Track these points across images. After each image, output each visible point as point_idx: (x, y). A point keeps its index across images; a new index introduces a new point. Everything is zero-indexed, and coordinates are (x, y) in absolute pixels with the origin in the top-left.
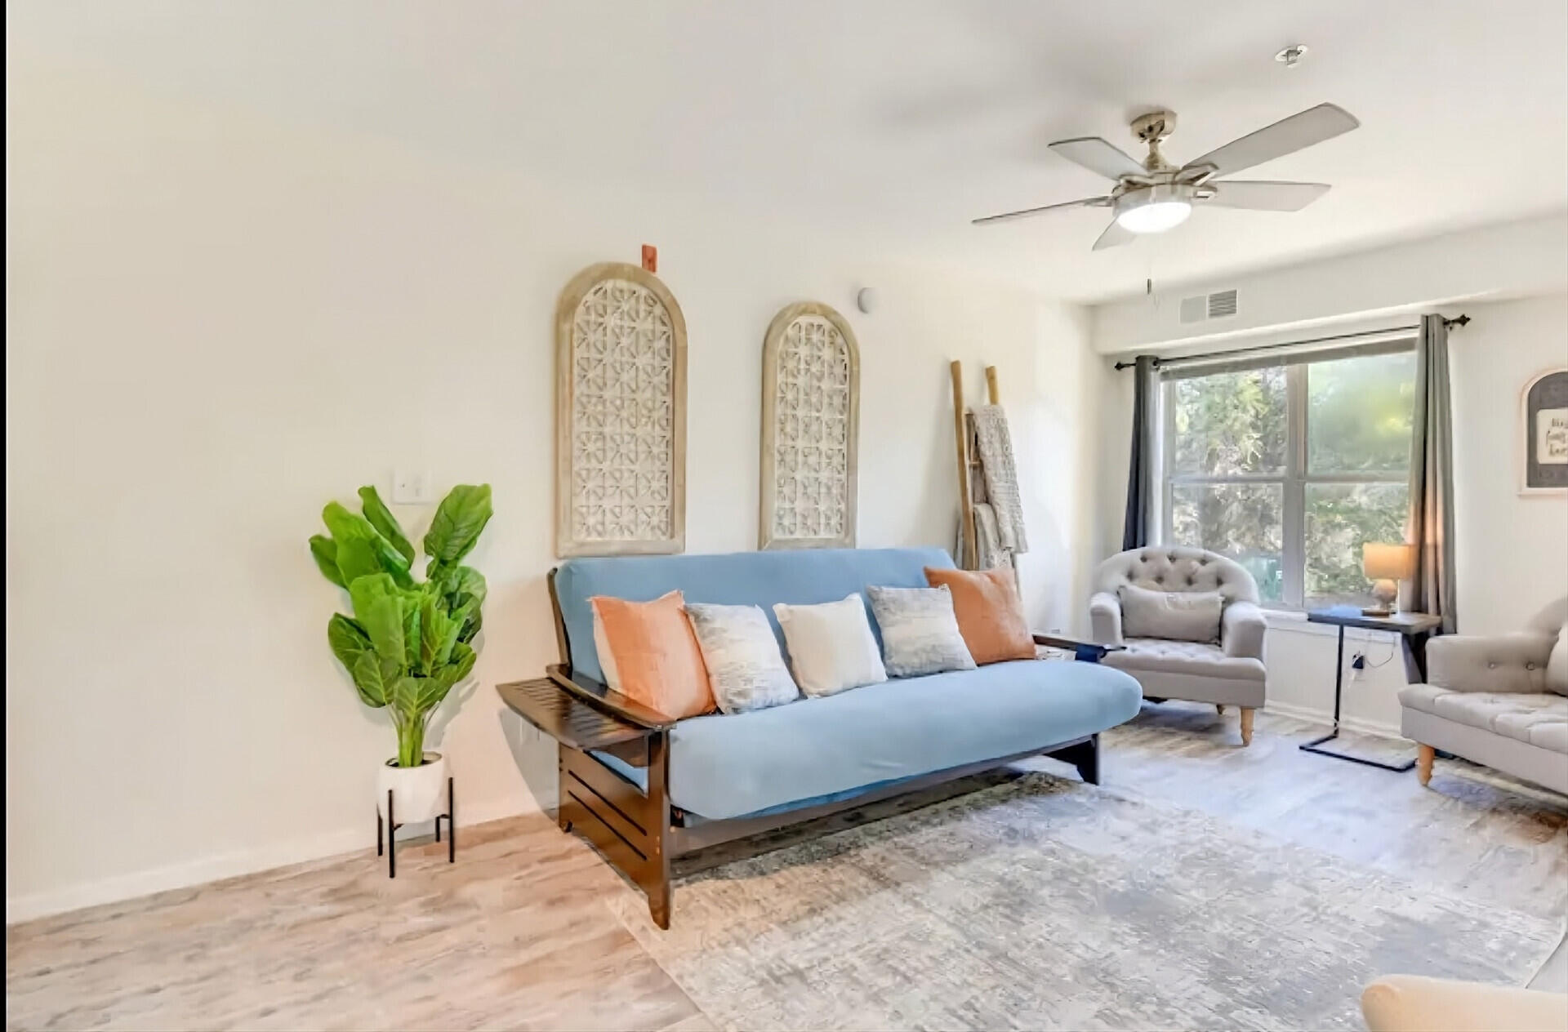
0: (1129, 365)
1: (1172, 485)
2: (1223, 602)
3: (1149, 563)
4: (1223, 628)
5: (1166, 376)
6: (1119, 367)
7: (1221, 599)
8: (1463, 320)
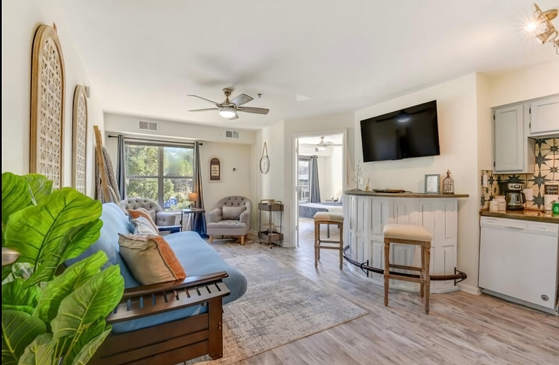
2: (155, 212)
6: (109, 136)
8: (201, 144)
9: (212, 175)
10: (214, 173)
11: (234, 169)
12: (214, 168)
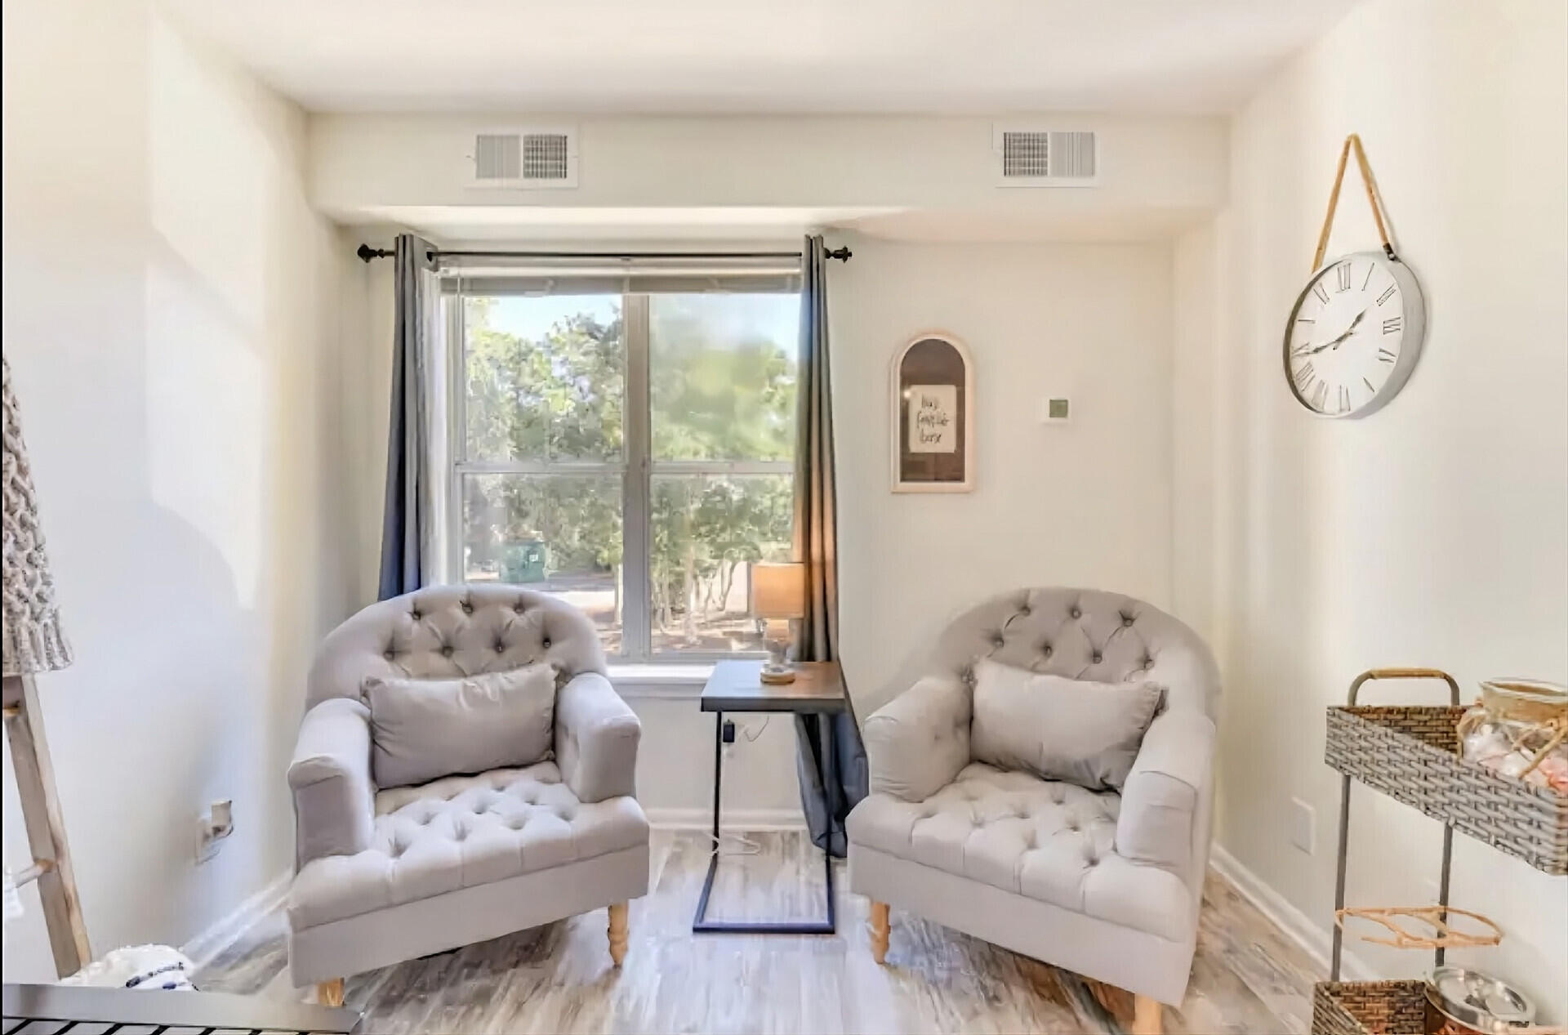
0: (382, 253)
1: (463, 475)
2: (557, 679)
3: (428, 620)
4: (559, 731)
5: (449, 285)
6: (366, 253)
7: (553, 674)
8: (844, 255)
9: (915, 446)
10: (926, 439)
11: (1059, 408)
12: (926, 403)
